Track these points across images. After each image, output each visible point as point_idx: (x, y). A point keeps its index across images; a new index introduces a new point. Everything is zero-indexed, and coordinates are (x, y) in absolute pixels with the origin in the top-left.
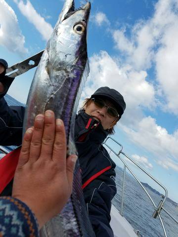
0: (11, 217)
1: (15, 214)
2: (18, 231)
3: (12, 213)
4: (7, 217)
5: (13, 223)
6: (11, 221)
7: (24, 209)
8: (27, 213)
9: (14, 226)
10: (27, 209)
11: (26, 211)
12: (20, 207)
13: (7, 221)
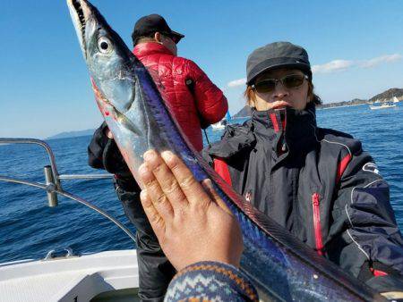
0: (199, 284)
1: (199, 278)
2: (217, 285)
3: (196, 280)
4: (196, 286)
5: (206, 285)
6: (203, 286)
7: (202, 266)
8: (209, 266)
9: (209, 285)
10: (205, 263)
11: (206, 265)
12: (198, 268)
13: (200, 289)
